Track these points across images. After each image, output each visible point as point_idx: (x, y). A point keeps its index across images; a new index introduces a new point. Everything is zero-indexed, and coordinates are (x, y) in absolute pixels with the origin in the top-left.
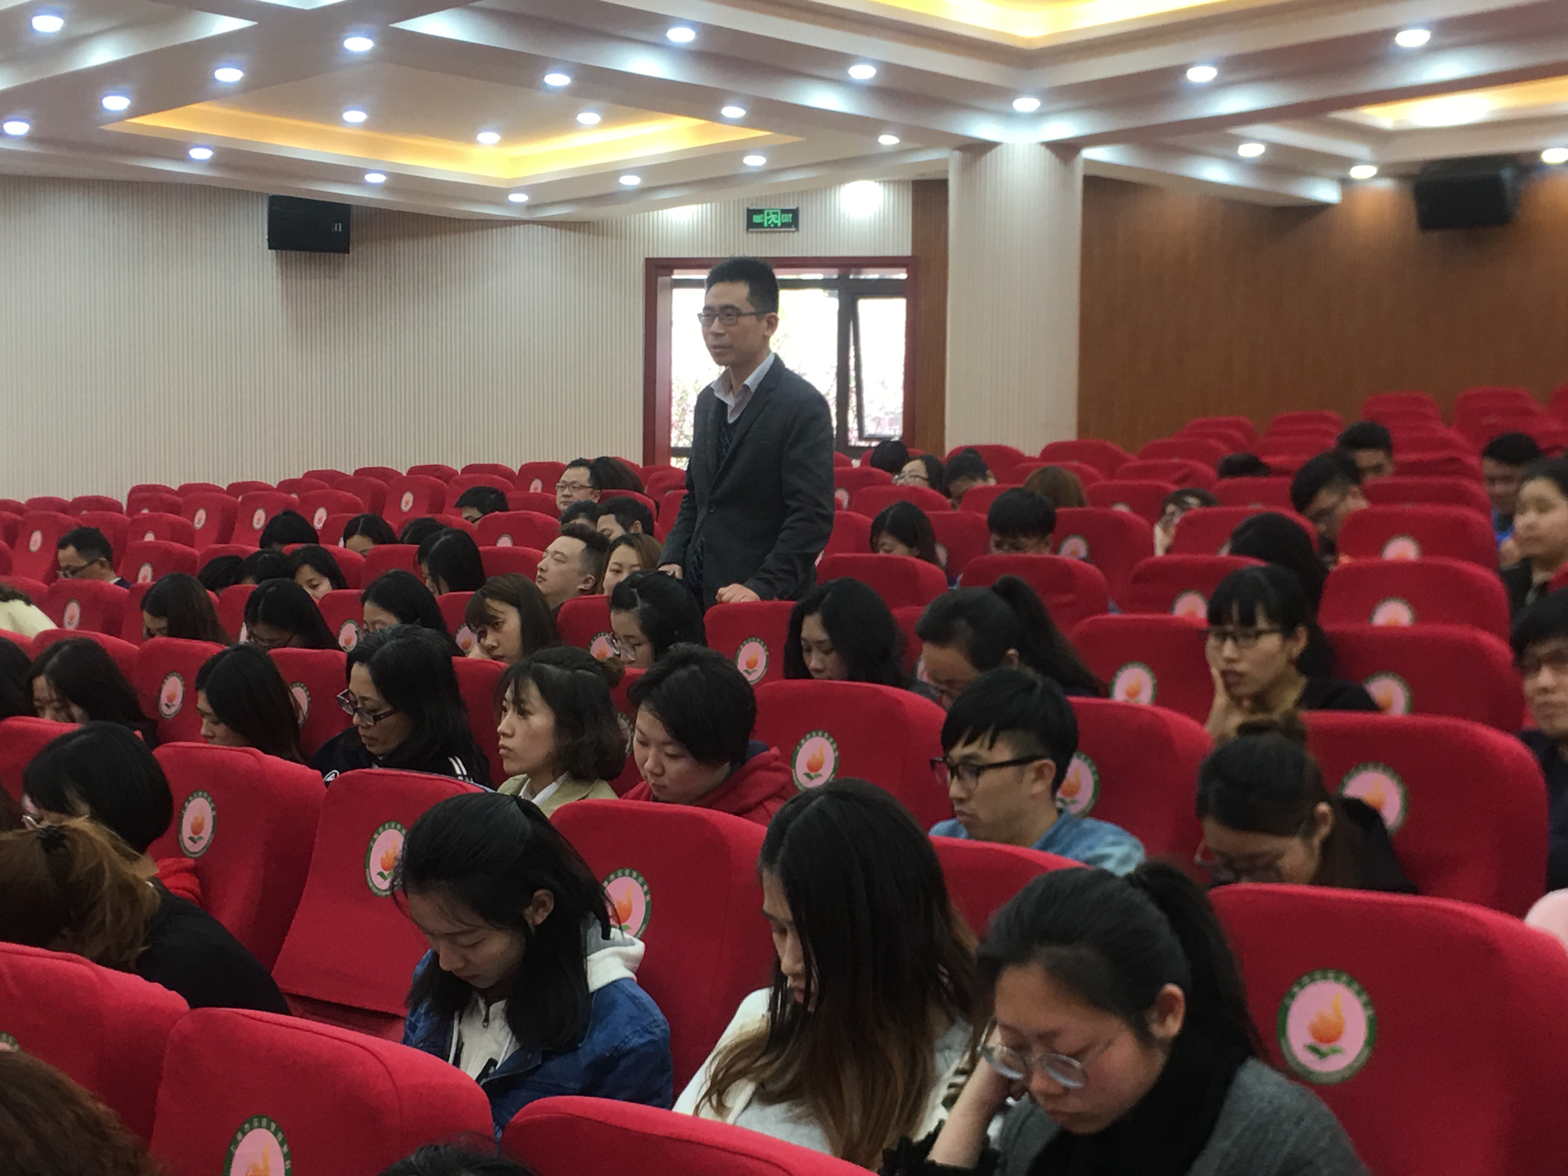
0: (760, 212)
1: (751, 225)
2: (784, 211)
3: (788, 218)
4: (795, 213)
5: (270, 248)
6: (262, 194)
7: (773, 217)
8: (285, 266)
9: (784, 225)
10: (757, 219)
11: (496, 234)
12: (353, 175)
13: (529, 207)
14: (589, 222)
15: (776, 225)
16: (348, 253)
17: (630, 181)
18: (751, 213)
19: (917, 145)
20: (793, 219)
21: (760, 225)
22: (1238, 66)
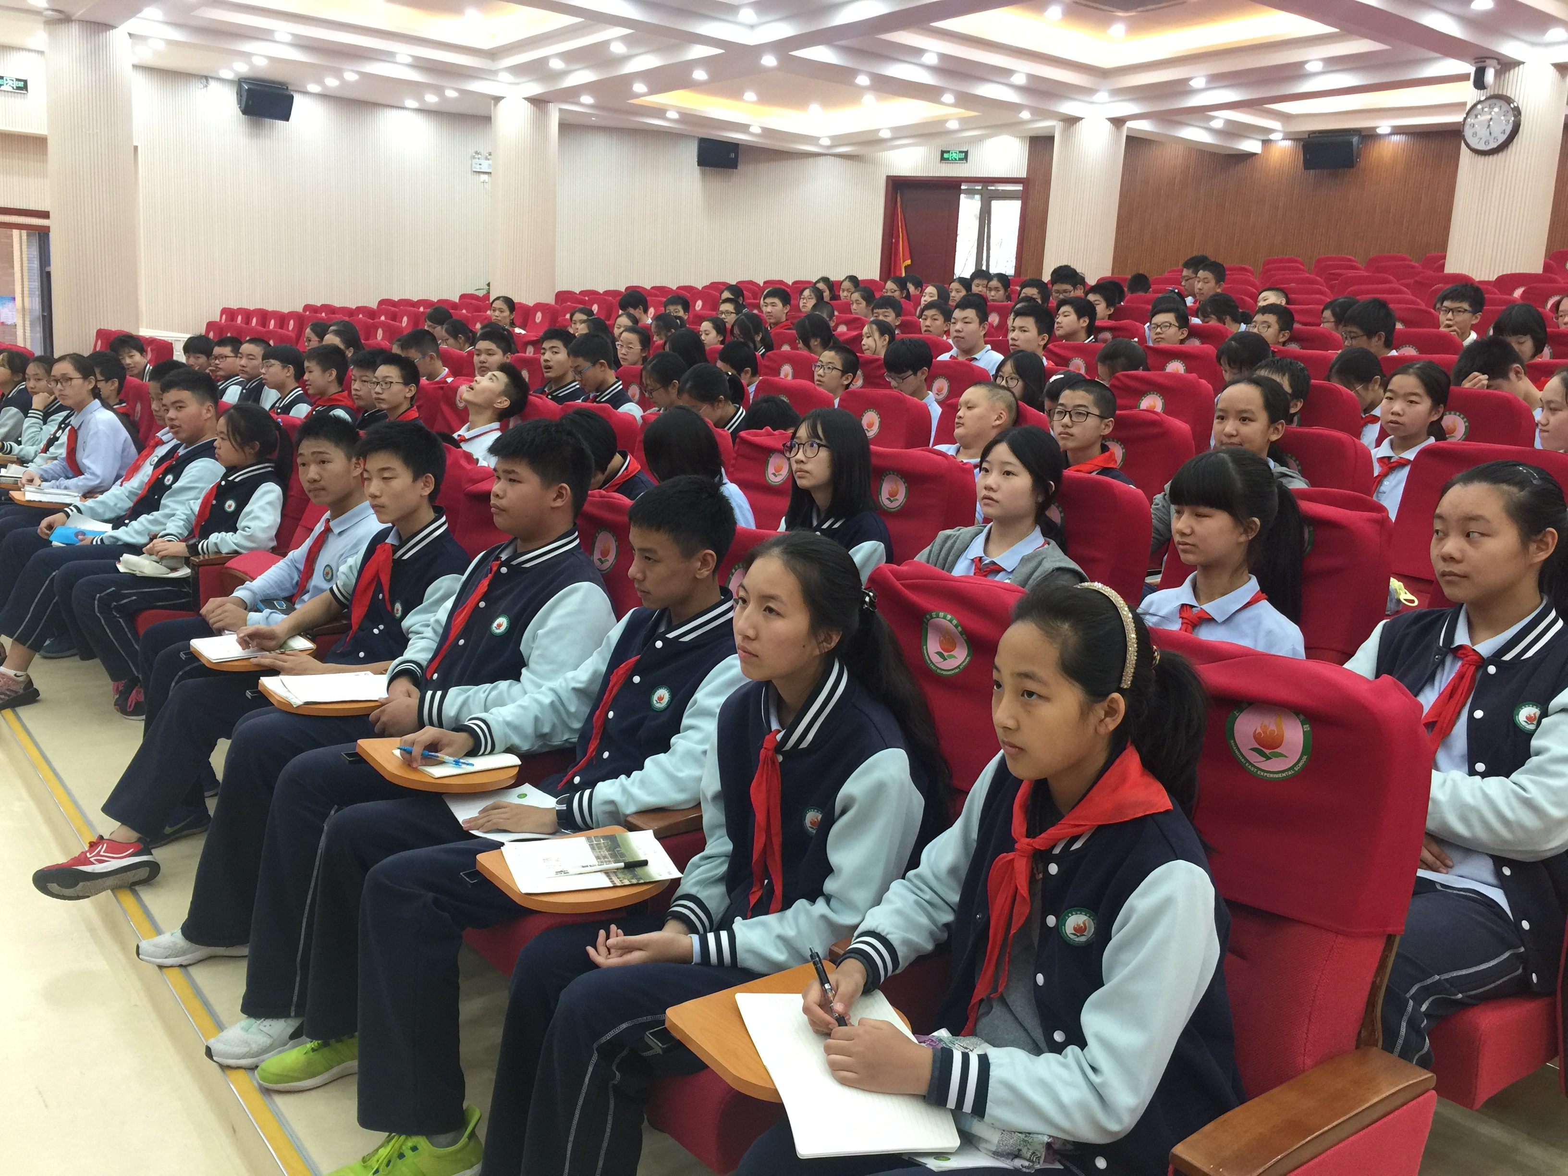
0: (948, 152)
1: (943, 159)
2: (960, 152)
3: (962, 155)
4: (966, 153)
5: (697, 165)
6: (694, 137)
7: (954, 155)
8: (703, 174)
9: (960, 159)
10: (946, 156)
11: (811, 160)
12: (744, 128)
13: (828, 147)
14: (858, 156)
15: (956, 160)
16: (736, 168)
17: (886, 134)
18: (943, 152)
19: (1038, 118)
20: (965, 156)
21: (948, 159)
22: (1218, 80)
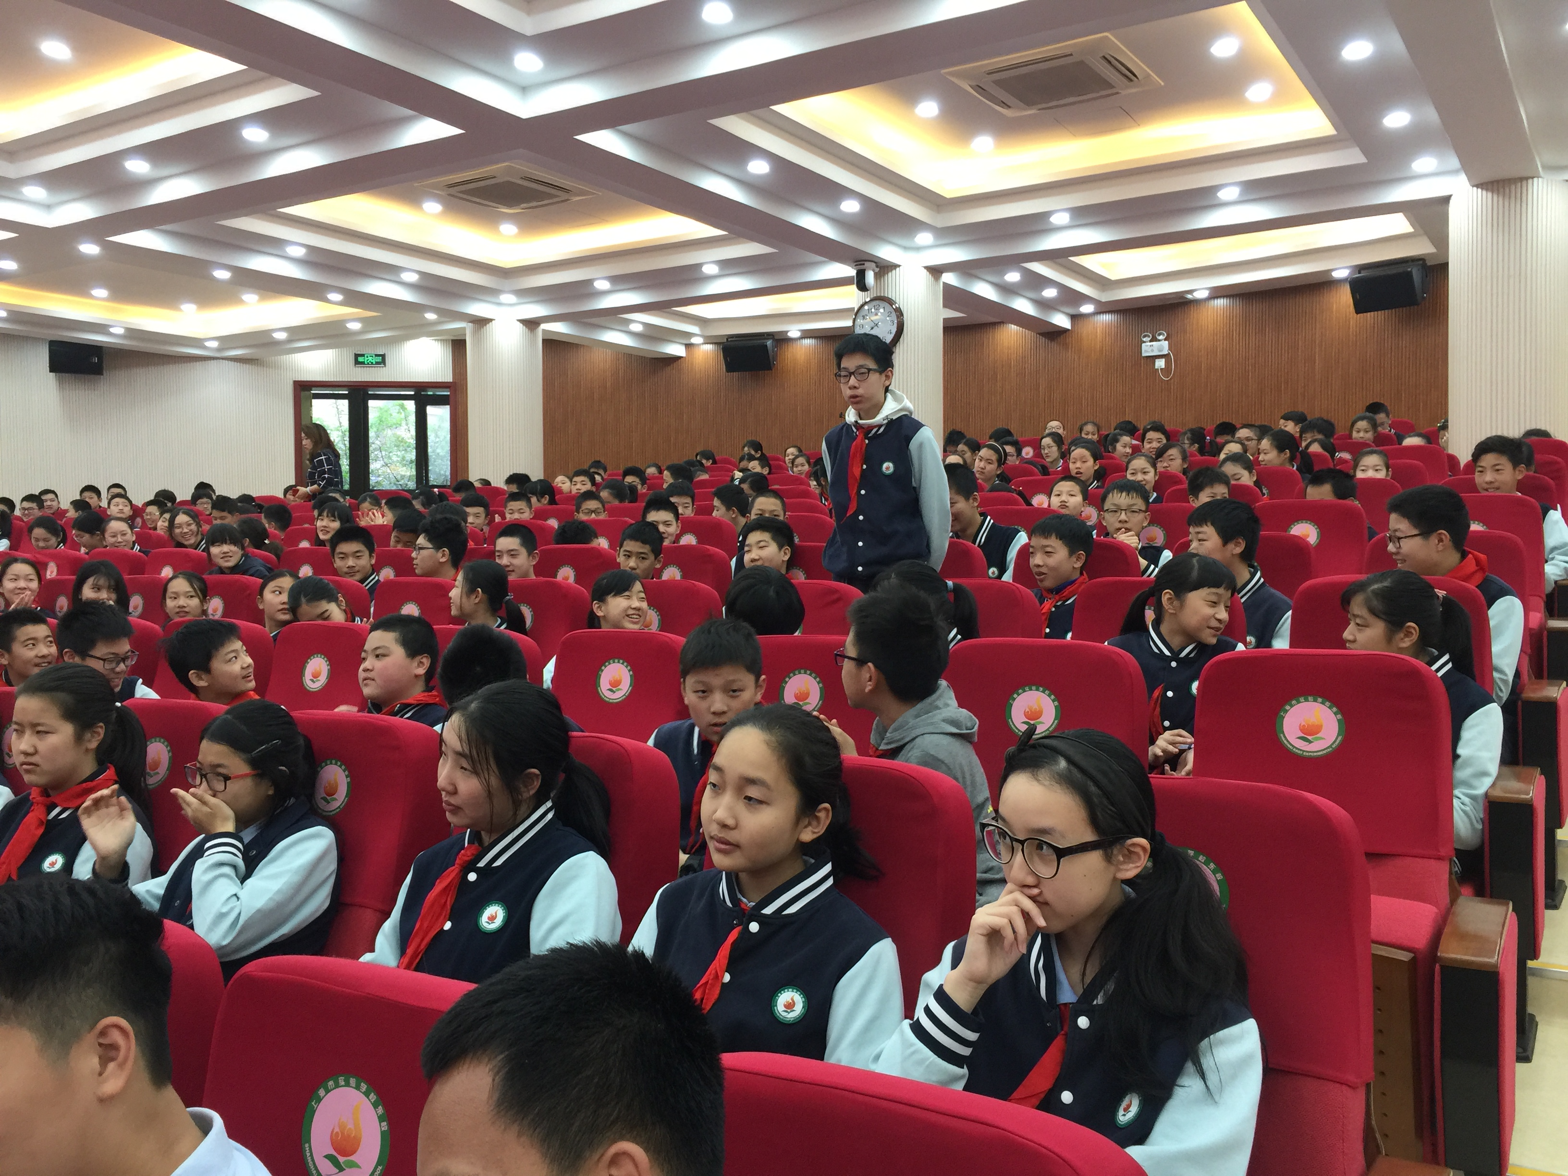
0: (363, 355)
1: (357, 363)
2: (376, 355)
3: (379, 359)
4: (383, 356)
5: (51, 371)
6: (45, 339)
7: (370, 359)
8: (60, 382)
9: (377, 363)
10: (360, 359)
12: (103, 328)
13: (219, 350)
14: (257, 360)
15: (372, 364)
16: (103, 375)
17: (281, 336)
18: (357, 356)
19: (446, 319)
20: (382, 360)
21: (363, 363)
22: (621, 281)
